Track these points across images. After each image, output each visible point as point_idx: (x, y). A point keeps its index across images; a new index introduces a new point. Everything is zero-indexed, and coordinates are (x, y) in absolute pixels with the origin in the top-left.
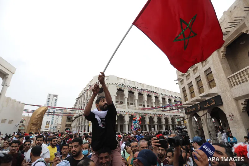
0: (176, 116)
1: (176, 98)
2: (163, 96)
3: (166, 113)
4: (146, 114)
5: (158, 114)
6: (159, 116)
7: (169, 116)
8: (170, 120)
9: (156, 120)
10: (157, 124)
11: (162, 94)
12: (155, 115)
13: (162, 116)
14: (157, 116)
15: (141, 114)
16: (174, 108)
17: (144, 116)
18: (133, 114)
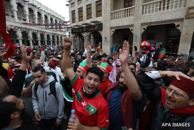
0: (56, 34)
1: (57, 19)
2: (46, 14)
3: (48, 31)
4: (29, 29)
5: (41, 31)
6: (42, 32)
7: (51, 34)
8: (51, 37)
9: (39, 36)
10: (40, 40)
11: (45, 12)
12: (38, 32)
13: (45, 33)
14: (40, 32)
15: (23, 29)
16: (54, 27)
17: (27, 32)
18: (13, 28)
